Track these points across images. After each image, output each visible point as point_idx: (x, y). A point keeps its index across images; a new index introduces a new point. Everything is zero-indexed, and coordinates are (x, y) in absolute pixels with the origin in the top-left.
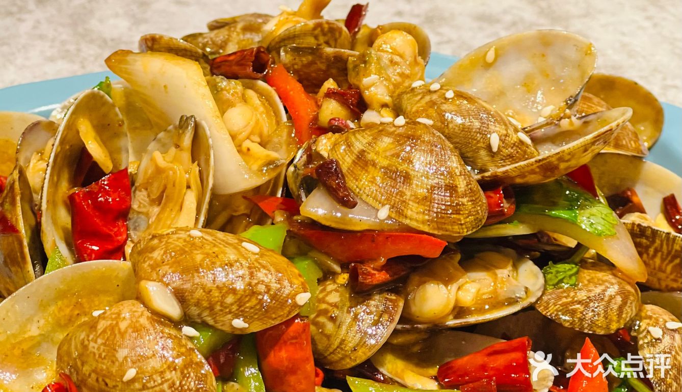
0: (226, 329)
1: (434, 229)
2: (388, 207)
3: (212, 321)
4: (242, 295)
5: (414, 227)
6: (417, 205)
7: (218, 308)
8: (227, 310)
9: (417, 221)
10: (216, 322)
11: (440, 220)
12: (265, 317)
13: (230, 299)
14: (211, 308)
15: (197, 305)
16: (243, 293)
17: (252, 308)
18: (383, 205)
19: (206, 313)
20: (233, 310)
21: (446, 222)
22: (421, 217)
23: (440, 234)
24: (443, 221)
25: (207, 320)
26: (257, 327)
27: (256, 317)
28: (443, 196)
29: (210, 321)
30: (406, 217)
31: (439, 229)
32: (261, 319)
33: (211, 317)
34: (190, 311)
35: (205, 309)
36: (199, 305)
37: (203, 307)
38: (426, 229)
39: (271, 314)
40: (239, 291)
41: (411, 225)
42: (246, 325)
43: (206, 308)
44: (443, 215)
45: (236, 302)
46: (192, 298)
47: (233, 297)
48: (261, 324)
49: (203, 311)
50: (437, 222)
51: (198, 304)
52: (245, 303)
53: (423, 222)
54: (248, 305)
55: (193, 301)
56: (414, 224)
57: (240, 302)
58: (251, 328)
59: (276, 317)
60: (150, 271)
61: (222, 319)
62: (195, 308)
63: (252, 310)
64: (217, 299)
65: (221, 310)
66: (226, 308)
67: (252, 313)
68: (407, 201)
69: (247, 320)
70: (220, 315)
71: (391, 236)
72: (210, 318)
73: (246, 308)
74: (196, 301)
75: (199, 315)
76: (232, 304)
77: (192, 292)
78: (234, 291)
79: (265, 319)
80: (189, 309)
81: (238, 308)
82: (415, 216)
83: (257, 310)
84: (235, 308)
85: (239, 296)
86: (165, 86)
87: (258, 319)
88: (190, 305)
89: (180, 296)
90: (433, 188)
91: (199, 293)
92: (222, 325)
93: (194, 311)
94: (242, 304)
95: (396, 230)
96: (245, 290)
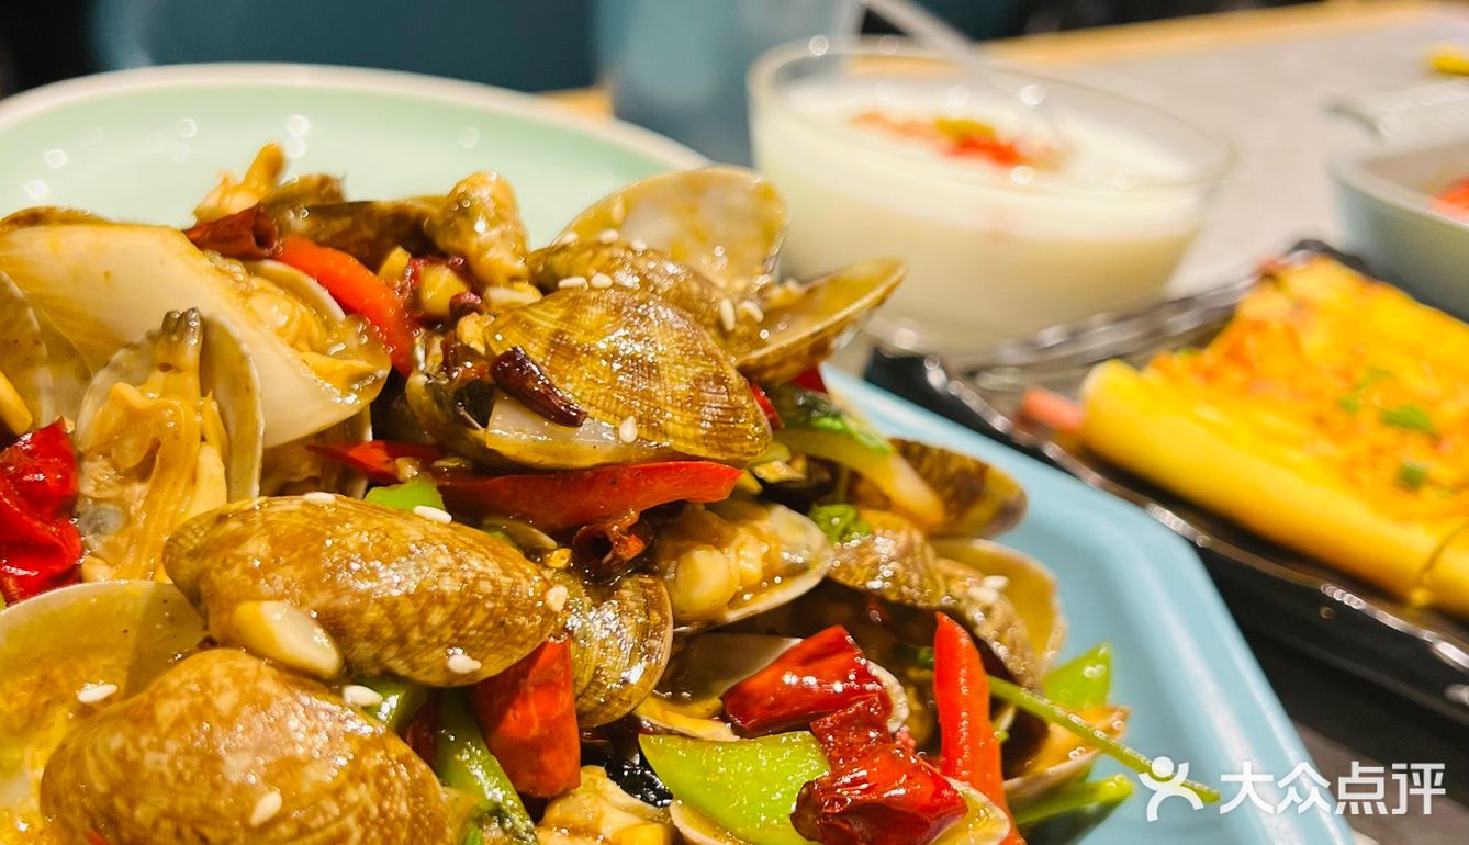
0: (436, 679)
1: (715, 450)
2: (631, 419)
3: (405, 667)
4: (458, 605)
5: (681, 450)
6: (679, 412)
7: (415, 636)
8: (435, 640)
9: (685, 439)
10: (413, 667)
11: (720, 435)
12: (507, 643)
13: (436, 617)
14: (401, 640)
15: (372, 638)
16: (459, 600)
17: (479, 629)
18: (623, 419)
19: (391, 652)
20: (445, 639)
21: (731, 436)
22: (691, 432)
23: (724, 458)
24: (725, 435)
25: (394, 666)
26: (494, 666)
27: (491, 644)
28: (716, 393)
29: (401, 667)
30: (666, 435)
31: (722, 449)
32: (501, 648)
33: (402, 658)
34: (356, 652)
35: (389, 644)
36: (376, 637)
37: (384, 641)
38: (702, 452)
39: (515, 636)
40: (452, 596)
41: (676, 448)
42: (476, 665)
43: (391, 641)
44: (723, 425)
45: (448, 620)
46: (358, 626)
47: (443, 611)
48: (501, 658)
49: (384, 648)
50: (717, 438)
51: (372, 634)
52: (467, 620)
53: (696, 440)
54: (471, 623)
55: (360, 630)
56: (681, 446)
57: (456, 620)
58: (485, 669)
59: (525, 639)
60: (250, 582)
61: (426, 659)
62: (367, 645)
63: (481, 633)
64: (411, 621)
65: (423, 642)
66: (432, 634)
67: (482, 638)
68: (663, 407)
69: (476, 654)
70: (421, 651)
71: (645, 470)
72: (400, 662)
73: (471, 629)
74: (370, 628)
75: (376, 659)
76: (442, 626)
77: (357, 612)
78: (442, 599)
79: (507, 646)
80: (353, 650)
81: (454, 631)
82: (680, 431)
83: (489, 631)
84: (448, 633)
85: (451, 608)
86: (107, 274)
87: (497, 649)
88: (355, 640)
89: (334, 626)
90: (697, 380)
91: (373, 614)
92: (427, 673)
93: (364, 650)
94: (462, 622)
95: (653, 460)
96: (461, 595)
